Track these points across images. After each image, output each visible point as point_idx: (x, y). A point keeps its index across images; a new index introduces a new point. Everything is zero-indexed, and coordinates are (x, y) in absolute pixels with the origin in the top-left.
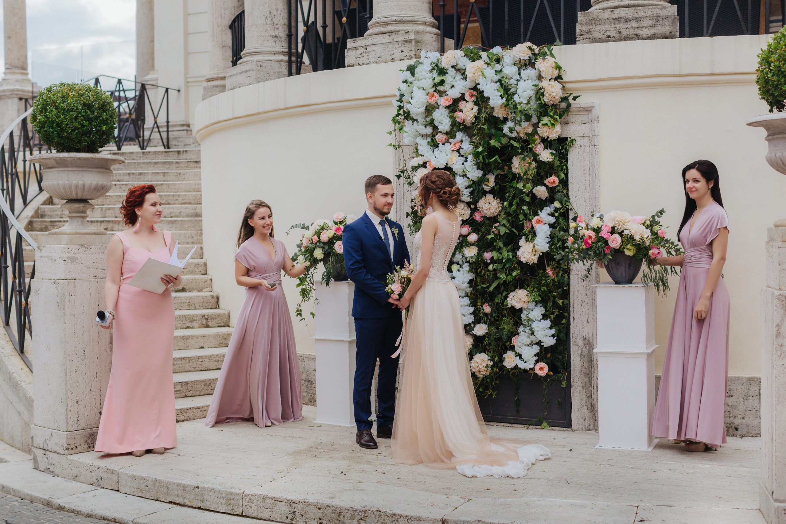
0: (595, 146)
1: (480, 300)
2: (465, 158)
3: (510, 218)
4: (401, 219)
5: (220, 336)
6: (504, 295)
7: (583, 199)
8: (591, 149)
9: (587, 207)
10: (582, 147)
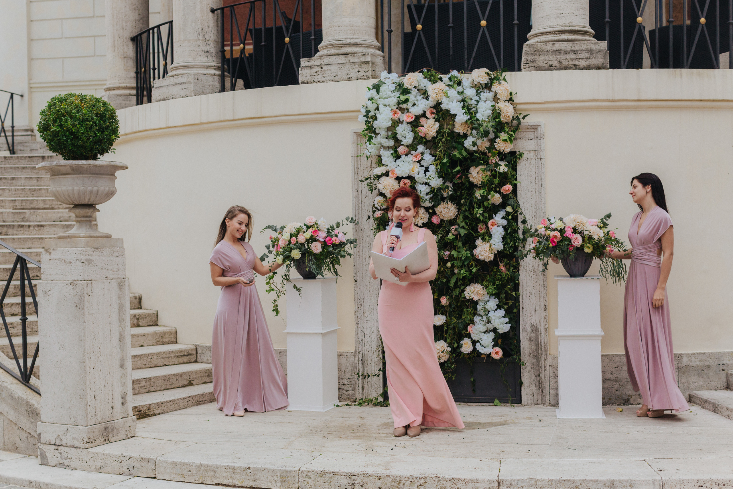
0: (541, 159)
2: (426, 168)
3: (467, 221)
6: (461, 288)
7: (530, 205)
8: (536, 162)
9: (534, 212)
10: (529, 160)
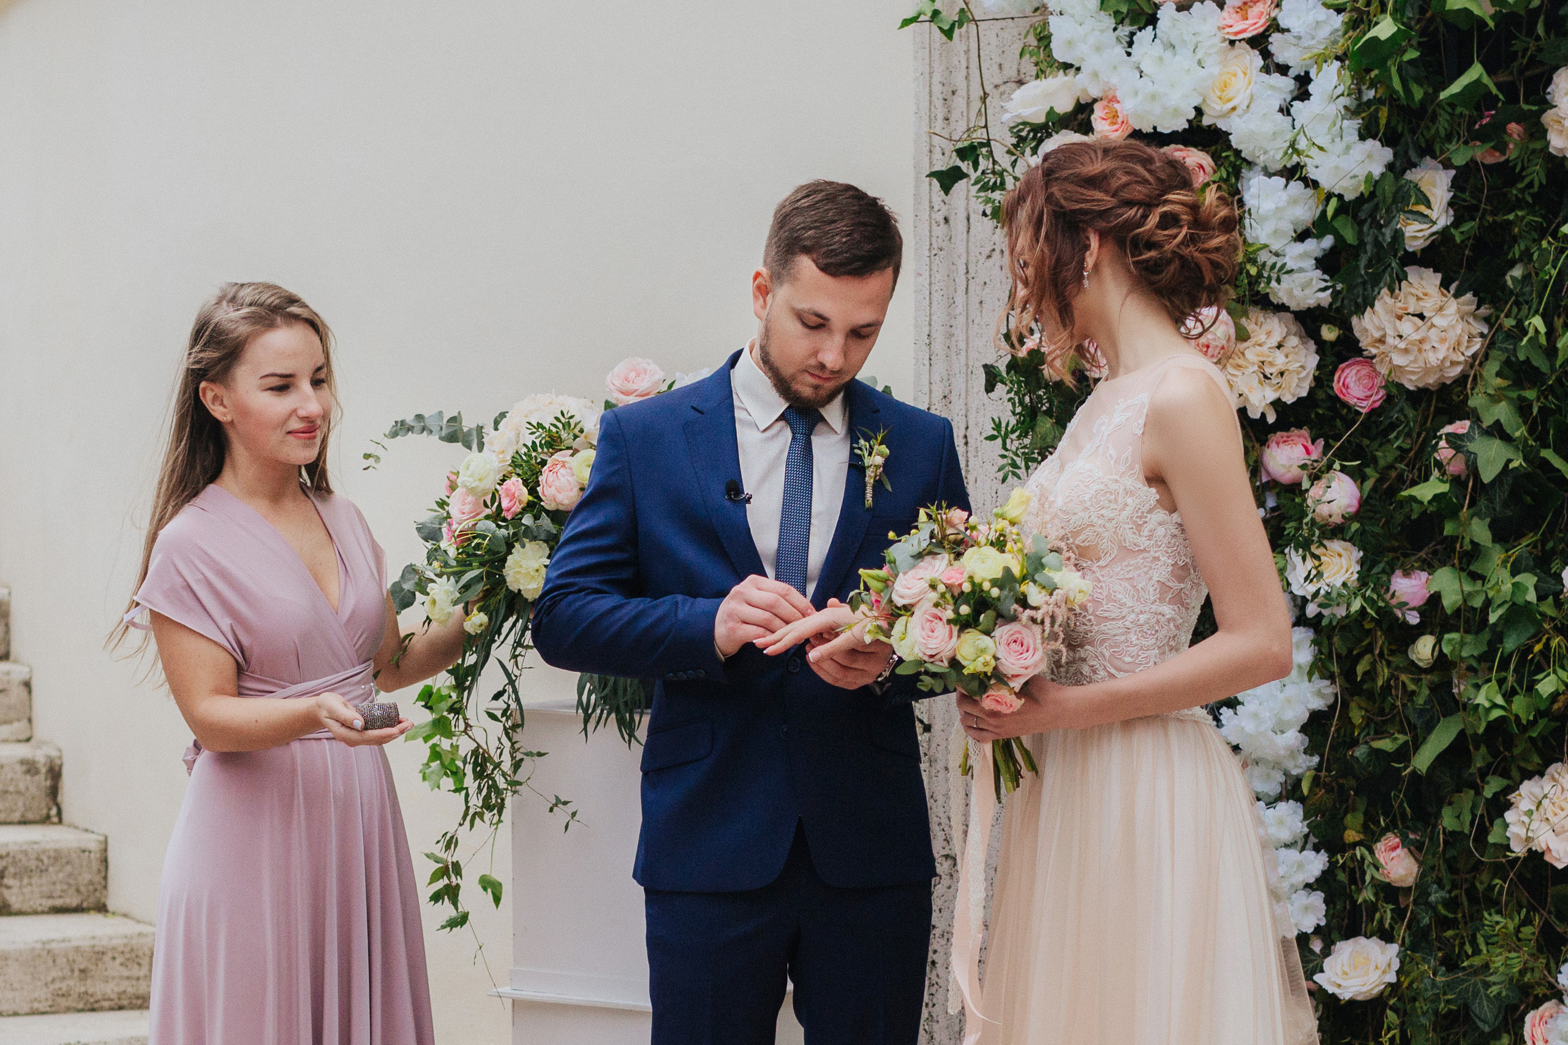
1: (1360, 818)
2: (1297, 78)
3: (1530, 394)
4: (953, 397)
5: (61, 961)
6: (1488, 793)
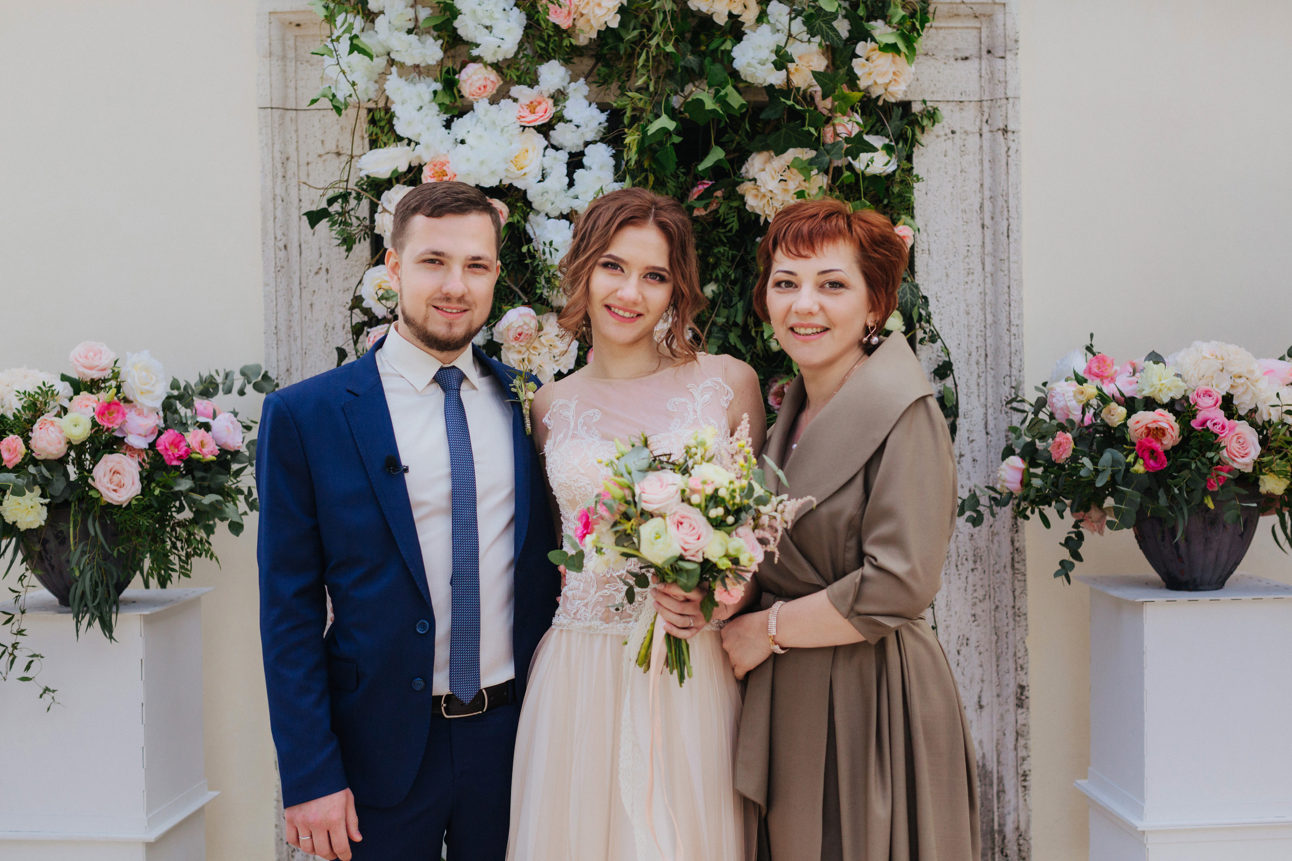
0: (1005, 131)
2: (573, 154)
7: (963, 306)
8: (986, 144)
9: (974, 332)
10: (957, 136)
